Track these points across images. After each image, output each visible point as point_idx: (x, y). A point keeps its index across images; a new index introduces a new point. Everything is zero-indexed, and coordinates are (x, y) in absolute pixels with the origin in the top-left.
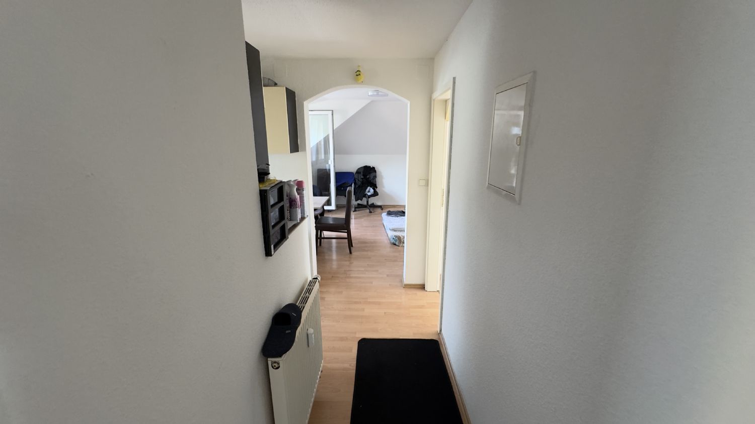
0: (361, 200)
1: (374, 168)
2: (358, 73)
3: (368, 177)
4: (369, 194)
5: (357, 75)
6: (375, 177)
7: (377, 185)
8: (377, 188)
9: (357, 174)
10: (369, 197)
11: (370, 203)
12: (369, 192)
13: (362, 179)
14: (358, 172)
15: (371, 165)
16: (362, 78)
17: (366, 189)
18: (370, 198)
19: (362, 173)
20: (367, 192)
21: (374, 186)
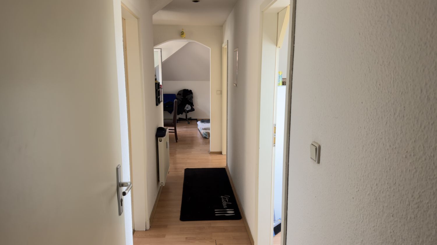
0: (182, 114)
1: (191, 91)
2: (182, 33)
3: (187, 97)
4: (188, 109)
5: (182, 34)
6: (192, 97)
7: (194, 104)
8: (193, 106)
9: (178, 95)
10: (188, 111)
11: (188, 117)
12: (187, 108)
13: (182, 98)
14: (179, 94)
15: (189, 89)
16: (184, 35)
17: (186, 106)
18: (188, 113)
19: (182, 95)
20: (186, 108)
21: (192, 104)
